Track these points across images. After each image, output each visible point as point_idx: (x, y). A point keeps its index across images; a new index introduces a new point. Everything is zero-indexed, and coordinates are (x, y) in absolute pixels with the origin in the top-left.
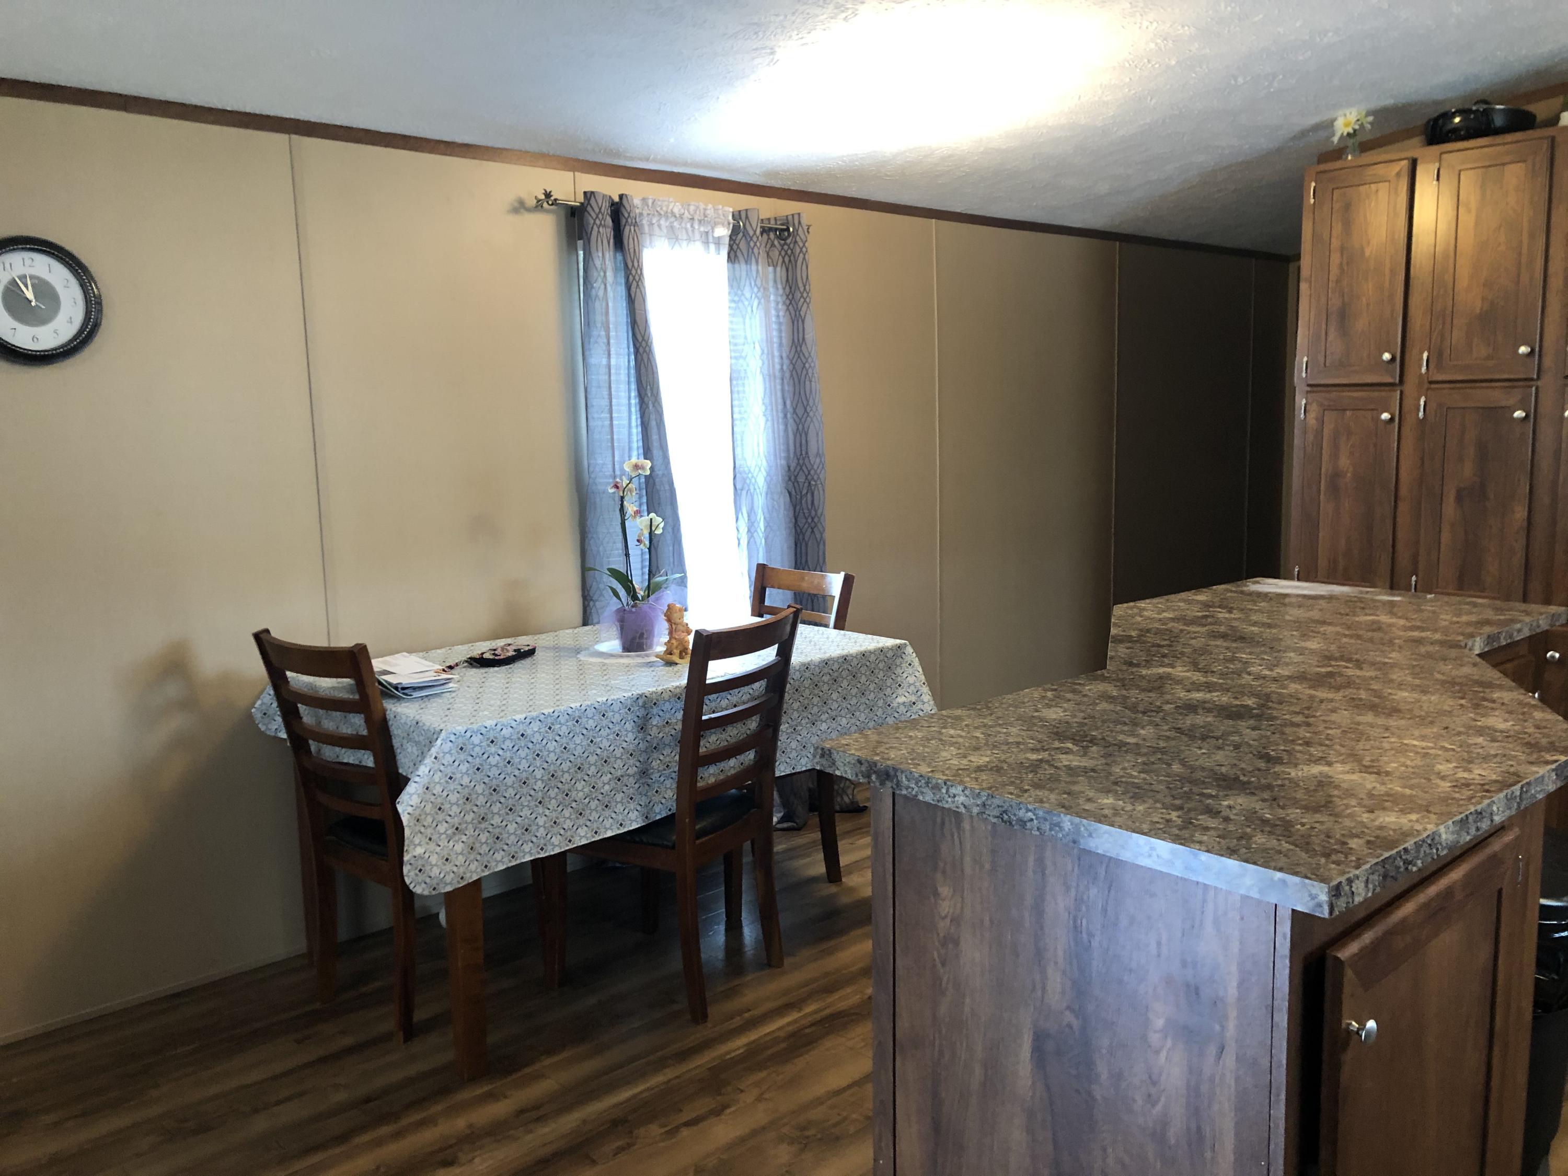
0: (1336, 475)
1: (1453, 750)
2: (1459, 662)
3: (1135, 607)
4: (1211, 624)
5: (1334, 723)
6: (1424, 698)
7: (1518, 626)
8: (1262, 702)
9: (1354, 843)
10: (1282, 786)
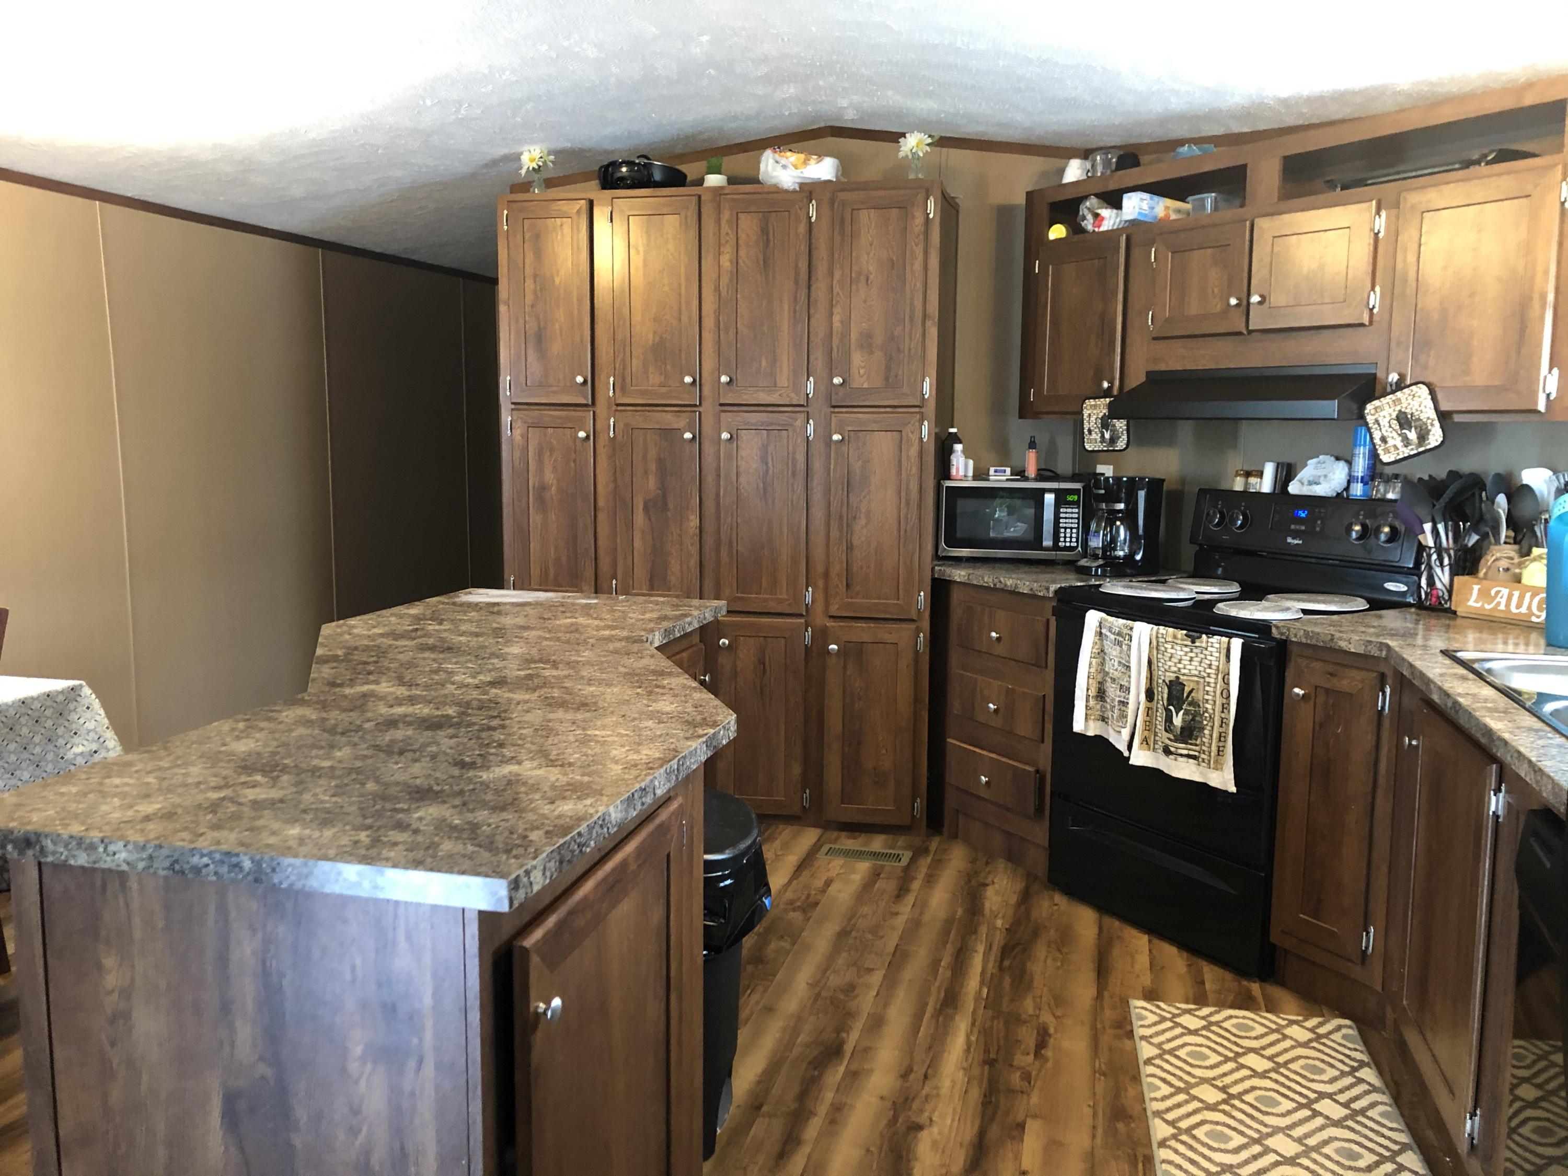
0: (542, 488)
1: (627, 735)
2: (640, 655)
3: (345, 624)
4: (420, 637)
5: (528, 722)
6: (609, 690)
7: (689, 619)
8: (463, 709)
9: (534, 836)
10: (474, 789)
